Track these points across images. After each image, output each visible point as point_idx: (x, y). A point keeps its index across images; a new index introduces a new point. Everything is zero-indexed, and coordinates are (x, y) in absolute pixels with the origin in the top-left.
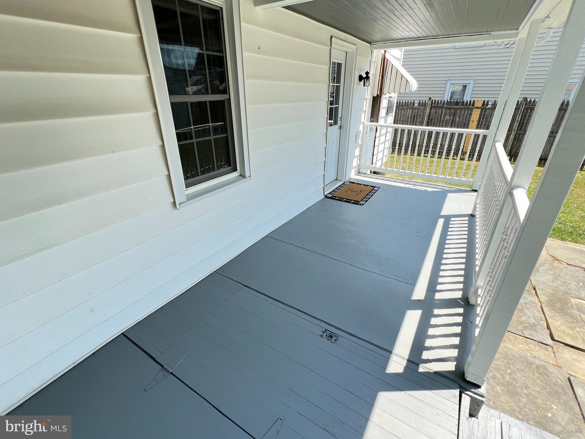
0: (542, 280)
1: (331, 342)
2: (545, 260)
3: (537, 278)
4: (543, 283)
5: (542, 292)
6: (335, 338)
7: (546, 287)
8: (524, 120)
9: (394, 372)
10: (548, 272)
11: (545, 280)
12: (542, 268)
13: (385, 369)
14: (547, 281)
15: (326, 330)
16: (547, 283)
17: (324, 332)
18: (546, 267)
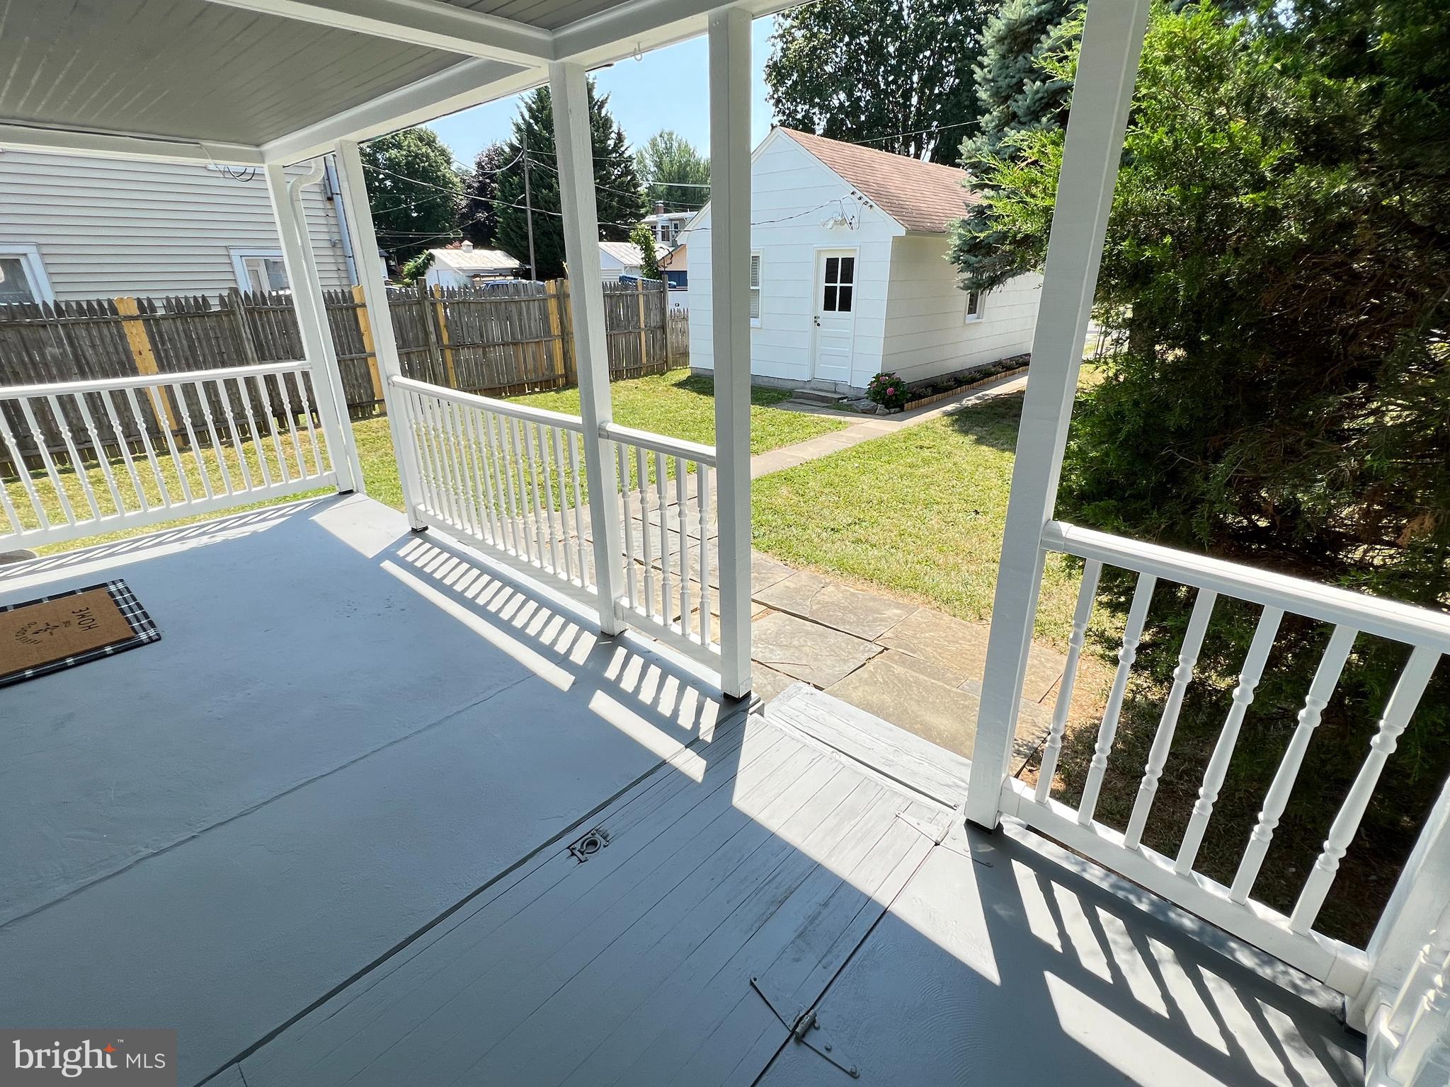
1: (605, 846)
6: (597, 835)
8: (258, 336)
9: (703, 771)
13: (693, 781)
15: (568, 848)
17: (573, 854)
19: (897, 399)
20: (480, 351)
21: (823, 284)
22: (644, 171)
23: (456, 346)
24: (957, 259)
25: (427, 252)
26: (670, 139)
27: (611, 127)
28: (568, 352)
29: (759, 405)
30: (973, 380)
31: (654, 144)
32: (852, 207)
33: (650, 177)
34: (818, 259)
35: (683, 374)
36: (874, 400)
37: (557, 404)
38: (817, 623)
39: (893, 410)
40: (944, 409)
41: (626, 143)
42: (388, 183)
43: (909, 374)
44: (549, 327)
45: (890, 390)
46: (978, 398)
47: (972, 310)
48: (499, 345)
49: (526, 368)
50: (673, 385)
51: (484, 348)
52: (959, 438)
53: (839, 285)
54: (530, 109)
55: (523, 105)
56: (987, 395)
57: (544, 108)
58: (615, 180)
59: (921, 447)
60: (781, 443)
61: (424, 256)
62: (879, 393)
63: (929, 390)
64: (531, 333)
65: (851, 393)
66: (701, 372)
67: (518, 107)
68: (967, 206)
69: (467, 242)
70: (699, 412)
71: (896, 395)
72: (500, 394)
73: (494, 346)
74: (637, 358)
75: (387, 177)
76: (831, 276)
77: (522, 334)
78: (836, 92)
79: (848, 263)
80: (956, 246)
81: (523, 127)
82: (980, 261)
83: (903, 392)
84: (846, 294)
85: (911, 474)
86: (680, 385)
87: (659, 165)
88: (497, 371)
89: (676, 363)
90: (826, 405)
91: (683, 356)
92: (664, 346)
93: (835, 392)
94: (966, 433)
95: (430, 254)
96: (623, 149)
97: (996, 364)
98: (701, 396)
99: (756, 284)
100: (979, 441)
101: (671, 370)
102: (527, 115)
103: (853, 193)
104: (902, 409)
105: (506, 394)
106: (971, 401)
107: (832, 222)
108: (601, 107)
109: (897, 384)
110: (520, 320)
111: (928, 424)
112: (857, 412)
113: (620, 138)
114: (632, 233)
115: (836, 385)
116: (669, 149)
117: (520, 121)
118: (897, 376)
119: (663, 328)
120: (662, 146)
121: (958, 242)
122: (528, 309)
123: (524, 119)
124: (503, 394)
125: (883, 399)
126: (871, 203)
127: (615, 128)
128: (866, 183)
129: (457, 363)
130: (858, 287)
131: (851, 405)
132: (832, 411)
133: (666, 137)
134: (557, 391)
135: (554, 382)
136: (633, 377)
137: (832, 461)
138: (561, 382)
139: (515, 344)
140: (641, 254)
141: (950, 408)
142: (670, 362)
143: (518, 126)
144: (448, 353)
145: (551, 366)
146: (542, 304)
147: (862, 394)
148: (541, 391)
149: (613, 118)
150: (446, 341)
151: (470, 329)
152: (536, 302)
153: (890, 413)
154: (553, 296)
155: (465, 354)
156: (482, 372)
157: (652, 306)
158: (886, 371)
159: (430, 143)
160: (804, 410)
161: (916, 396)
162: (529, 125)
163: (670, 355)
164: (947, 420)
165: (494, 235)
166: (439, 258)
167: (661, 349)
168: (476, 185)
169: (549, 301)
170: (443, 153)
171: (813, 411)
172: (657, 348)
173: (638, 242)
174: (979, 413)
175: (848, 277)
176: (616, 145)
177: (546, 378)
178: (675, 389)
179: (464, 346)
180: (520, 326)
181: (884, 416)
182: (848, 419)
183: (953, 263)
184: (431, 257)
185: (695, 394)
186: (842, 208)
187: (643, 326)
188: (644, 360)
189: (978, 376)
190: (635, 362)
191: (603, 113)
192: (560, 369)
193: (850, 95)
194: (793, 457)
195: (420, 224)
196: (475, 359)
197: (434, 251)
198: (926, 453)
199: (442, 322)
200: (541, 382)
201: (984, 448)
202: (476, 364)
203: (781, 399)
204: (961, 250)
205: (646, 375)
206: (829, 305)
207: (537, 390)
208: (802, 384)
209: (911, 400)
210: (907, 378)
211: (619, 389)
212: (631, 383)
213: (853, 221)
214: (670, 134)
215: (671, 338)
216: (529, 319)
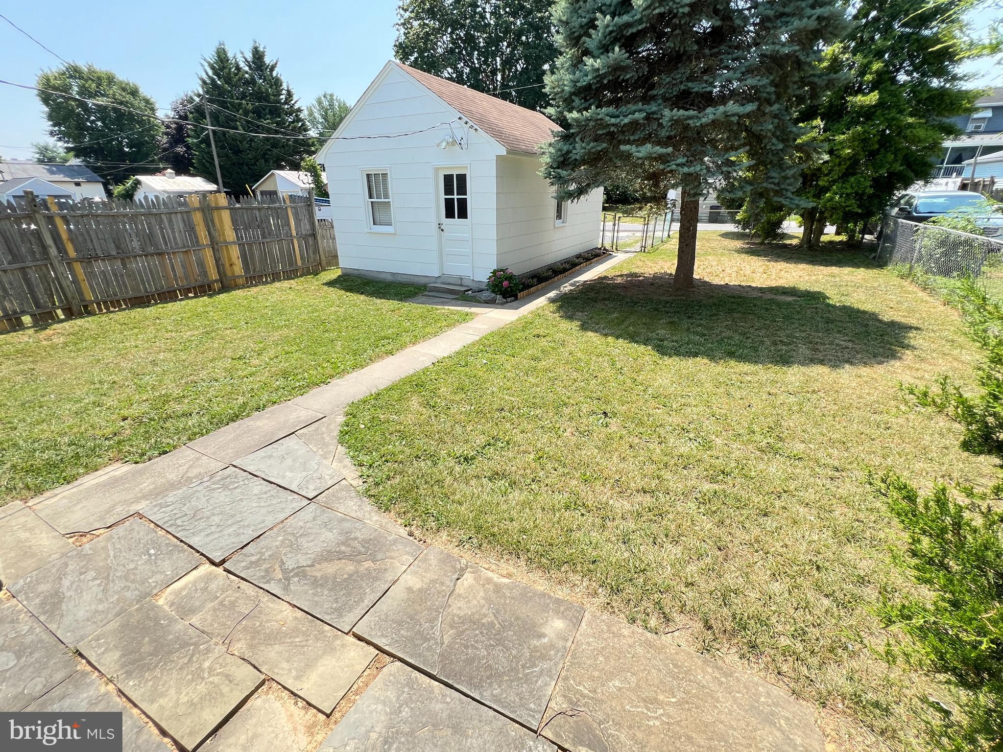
0: (81, 614)
2: (63, 555)
3: (68, 620)
4: (88, 620)
5: (99, 646)
7: (101, 621)
10: (84, 581)
11: (88, 608)
12: (66, 583)
14: (93, 607)
16: (97, 611)
18: (73, 571)
19: (511, 291)
20: (119, 263)
21: (443, 197)
22: (314, 121)
23: (87, 259)
24: (549, 175)
25: (134, 178)
26: (332, 100)
27: (281, 85)
28: (220, 259)
29: (398, 300)
30: (565, 270)
31: (320, 102)
32: (460, 130)
33: (319, 126)
34: (437, 177)
35: (333, 274)
36: (493, 292)
37: (208, 309)
38: (451, 687)
39: (509, 300)
40: (548, 295)
41: (295, 98)
42: (99, 123)
43: (519, 267)
44: (196, 237)
45: (505, 283)
46: (571, 285)
47: (559, 216)
48: (141, 256)
49: (175, 275)
50: (324, 284)
51: (122, 260)
52: (565, 325)
53: (455, 197)
54: (213, 68)
55: (206, 64)
56: (577, 282)
57: (224, 68)
58: (289, 125)
59: (538, 336)
60: (415, 341)
61: (131, 181)
62: (497, 285)
63: (535, 280)
64: (176, 244)
65: (474, 286)
66: (349, 272)
67: (202, 65)
68: (552, 132)
69: (169, 170)
70: (342, 310)
71: (510, 287)
72: (149, 302)
73: (135, 257)
74: (292, 261)
75: (98, 119)
76: (448, 190)
77: (166, 244)
78: (445, 67)
79: (462, 179)
80: (547, 164)
81: (208, 81)
82: (570, 175)
83: (516, 284)
84: (463, 204)
85: (535, 368)
86: (331, 284)
87: (325, 117)
88: (142, 280)
89: (329, 264)
90: (455, 297)
91: (333, 259)
92: (316, 250)
93: (461, 285)
94: (570, 318)
95: (137, 180)
96: (293, 102)
97: (578, 256)
98: (348, 294)
99: (386, 196)
100: (584, 327)
101: (325, 270)
102: (210, 73)
103: (460, 118)
104: (516, 299)
105: (156, 301)
106: (566, 288)
107: (444, 144)
108: (272, 69)
109: (510, 278)
110: (161, 229)
111: (539, 311)
112: (480, 302)
113: (289, 94)
114: (303, 164)
115: (461, 279)
116: (331, 105)
117: (205, 77)
118: (509, 271)
119: (314, 235)
120: (326, 104)
121: (549, 160)
122: (170, 221)
123: (207, 74)
124: (153, 302)
125: (501, 290)
126: (476, 127)
127: (284, 86)
128: (470, 112)
129: (90, 275)
130: (471, 198)
131: (475, 297)
132: (459, 302)
133: (328, 97)
134: (210, 296)
135: (209, 287)
136: (289, 278)
137: (462, 358)
138: (216, 286)
139: (159, 254)
140: (310, 179)
141: (552, 294)
142: (324, 263)
143: (204, 82)
144: (78, 267)
145: (204, 273)
146: (185, 216)
147: (483, 287)
148: (195, 297)
149: (282, 78)
150: (72, 254)
151: (102, 241)
152: (179, 215)
153: (507, 302)
154: (198, 209)
155: (99, 266)
156: (124, 283)
157: (301, 217)
158: (500, 267)
159: (134, 93)
160: (436, 303)
161: (527, 287)
162: (213, 80)
163: (323, 258)
164: (553, 307)
165: (192, 165)
166: (146, 184)
167: (314, 253)
168: (173, 126)
169: (193, 213)
170: (147, 101)
171: (443, 304)
172: (311, 252)
173: (307, 170)
174: (576, 299)
175: (462, 189)
176: (286, 99)
177: (198, 284)
178: (326, 288)
179: (97, 258)
180: (164, 237)
181: (502, 305)
182: (474, 310)
183: (546, 178)
184: (138, 183)
185: (343, 292)
186: (452, 132)
187: (294, 233)
188: (299, 263)
189: (567, 266)
190: (291, 264)
191: (274, 74)
192: (214, 275)
193: (455, 69)
194: (425, 355)
195: (133, 157)
196: (113, 270)
197: (141, 178)
198: (543, 343)
199: (64, 236)
200: (194, 288)
201: (590, 334)
202: (115, 275)
203: (416, 294)
204: (551, 167)
205: (301, 276)
206: (450, 214)
207: (191, 295)
208: (434, 280)
209: (522, 290)
210: (516, 270)
211: (273, 290)
212: (286, 284)
213: (462, 142)
214: (332, 95)
215: (323, 244)
216: (173, 232)
